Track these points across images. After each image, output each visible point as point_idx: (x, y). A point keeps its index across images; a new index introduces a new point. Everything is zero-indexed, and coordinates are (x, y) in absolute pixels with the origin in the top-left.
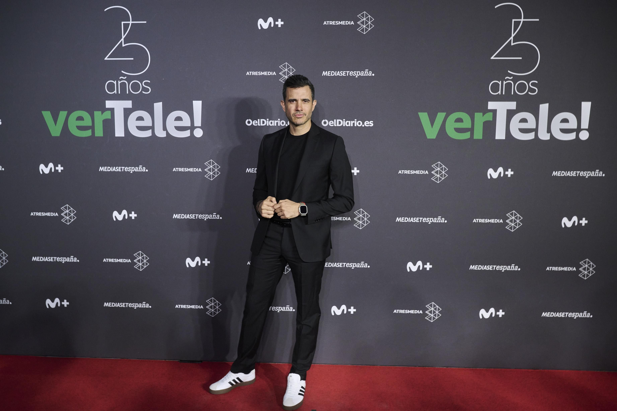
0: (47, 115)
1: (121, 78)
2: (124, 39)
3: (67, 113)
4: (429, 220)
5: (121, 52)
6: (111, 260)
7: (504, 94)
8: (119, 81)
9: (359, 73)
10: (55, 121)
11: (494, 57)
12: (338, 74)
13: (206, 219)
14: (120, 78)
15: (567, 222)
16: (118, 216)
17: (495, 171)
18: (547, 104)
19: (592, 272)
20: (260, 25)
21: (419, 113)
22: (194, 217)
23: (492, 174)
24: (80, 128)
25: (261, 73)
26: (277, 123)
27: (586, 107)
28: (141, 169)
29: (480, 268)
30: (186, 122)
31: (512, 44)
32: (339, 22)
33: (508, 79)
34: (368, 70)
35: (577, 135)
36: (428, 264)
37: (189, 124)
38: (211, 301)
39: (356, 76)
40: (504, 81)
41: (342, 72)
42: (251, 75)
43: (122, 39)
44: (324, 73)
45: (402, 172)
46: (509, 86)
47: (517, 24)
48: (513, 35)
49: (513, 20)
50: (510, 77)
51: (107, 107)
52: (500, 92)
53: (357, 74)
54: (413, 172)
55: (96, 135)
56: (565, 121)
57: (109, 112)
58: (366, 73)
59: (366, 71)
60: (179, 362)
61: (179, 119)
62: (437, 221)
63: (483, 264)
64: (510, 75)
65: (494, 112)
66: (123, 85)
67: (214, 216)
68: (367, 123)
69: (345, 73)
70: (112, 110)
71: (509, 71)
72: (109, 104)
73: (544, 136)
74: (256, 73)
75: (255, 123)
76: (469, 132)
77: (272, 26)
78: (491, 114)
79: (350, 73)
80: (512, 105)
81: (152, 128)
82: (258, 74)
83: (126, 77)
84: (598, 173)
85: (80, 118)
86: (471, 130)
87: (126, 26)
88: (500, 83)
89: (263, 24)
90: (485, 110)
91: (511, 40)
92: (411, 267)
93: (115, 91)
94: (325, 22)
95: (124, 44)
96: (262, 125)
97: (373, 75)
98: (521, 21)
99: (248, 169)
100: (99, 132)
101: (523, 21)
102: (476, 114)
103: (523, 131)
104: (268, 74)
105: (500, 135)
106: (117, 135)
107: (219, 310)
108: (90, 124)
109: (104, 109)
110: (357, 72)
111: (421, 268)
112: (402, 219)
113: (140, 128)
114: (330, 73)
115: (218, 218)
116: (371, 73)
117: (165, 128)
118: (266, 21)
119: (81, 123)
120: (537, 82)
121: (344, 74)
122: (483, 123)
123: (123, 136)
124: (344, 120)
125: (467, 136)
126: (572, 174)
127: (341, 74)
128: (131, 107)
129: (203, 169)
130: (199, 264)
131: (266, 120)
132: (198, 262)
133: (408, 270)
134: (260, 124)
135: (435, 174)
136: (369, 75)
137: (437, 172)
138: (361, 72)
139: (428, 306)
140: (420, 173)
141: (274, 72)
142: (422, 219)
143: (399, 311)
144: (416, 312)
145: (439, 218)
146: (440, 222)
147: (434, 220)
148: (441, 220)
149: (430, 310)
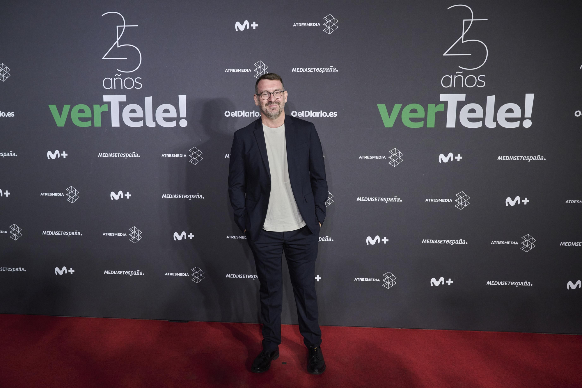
0: (53, 108)
1: (117, 76)
2: (119, 41)
3: (70, 106)
4: (386, 200)
5: (116, 52)
6: (110, 234)
7: (454, 87)
8: (114, 78)
9: (324, 69)
10: (60, 113)
11: (446, 54)
12: (306, 70)
13: (191, 199)
14: (115, 75)
15: (510, 202)
16: (114, 196)
17: (446, 156)
18: (494, 96)
19: (533, 246)
20: (238, 27)
22: (180, 197)
23: (443, 158)
24: (82, 119)
25: (238, 70)
26: (252, 114)
27: (530, 98)
28: (134, 155)
29: (431, 241)
30: (173, 114)
31: (463, 42)
32: (307, 24)
33: (458, 74)
34: (332, 67)
35: (521, 124)
36: (385, 238)
37: (175, 116)
38: (196, 269)
39: (322, 72)
40: (455, 76)
42: (229, 71)
43: (117, 41)
44: (294, 70)
45: (362, 157)
46: (459, 80)
47: (467, 23)
48: (463, 34)
49: (464, 20)
50: (461, 72)
51: (104, 100)
52: (451, 85)
53: (322, 70)
54: (372, 157)
55: (96, 125)
56: (510, 111)
57: (106, 105)
58: (331, 69)
59: (331, 67)
60: (168, 321)
61: (166, 111)
62: (393, 200)
63: (435, 239)
64: (461, 70)
65: (446, 103)
66: (118, 82)
67: (198, 196)
69: (312, 69)
70: (109, 103)
71: (459, 67)
72: (106, 98)
73: (490, 124)
74: (233, 70)
76: (423, 122)
77: (248, 28)
78: (443, 105)
79: (317, 70)
80: (462, 97)
81: (144, 119)
82: (236, 71)
83: (120, 75)
84: (540, 158)
85: (81, 111)
86: (425, 120)
87: (121, 29)
88: (451, 77)
89: (239, 26)
90: (438, 102)
91: (461, 39)
92: (370, 241)
93: (112, 87)
94: (295, 24)
95: (119, 46)
96: (239, 116)
97: (337, 71)
98: (471, 21)
99: (226, 155)
100: (98, 123)
101: (473, 21)
102: (429, 105)
103: (471, 120)
104: (244, 71)
105: (451, 123)
106: (113, 125)
107: (202, 278)
108: (90, 116)
109: (101, 103)
110: (322, 69)
111: (379, 242)
112: (362, 199)
113: (133, 119)
115: (201, 198)
116: (335, 70)
117: (154, 119)
118: (242, 24)
119: (82, 115)
120: (485, 76)
122: (436, 113)
123: (119, 126)
124: (311, 111)
125: (420, 125)
126: (517, 158)
127: (309, 71)
128: (125, 100)
129: (188, 155)
130: (185, 238)
131: (243, 112)
132: (184, 236)
133: (368, 244)
134: (237, 115)
135: (392, 159)
136: (333, 71)
137: (393, 157)
138: (326, 69)
139: (384, 275)
140: (378, 158)
141: (250, 69)
142: (380, 199)
143: (359, 279)
144: (374, 280)
145: (395, 198)
146: (396, 201)
147: (390, 199)
148: (397, 199)
149: (387, 278)
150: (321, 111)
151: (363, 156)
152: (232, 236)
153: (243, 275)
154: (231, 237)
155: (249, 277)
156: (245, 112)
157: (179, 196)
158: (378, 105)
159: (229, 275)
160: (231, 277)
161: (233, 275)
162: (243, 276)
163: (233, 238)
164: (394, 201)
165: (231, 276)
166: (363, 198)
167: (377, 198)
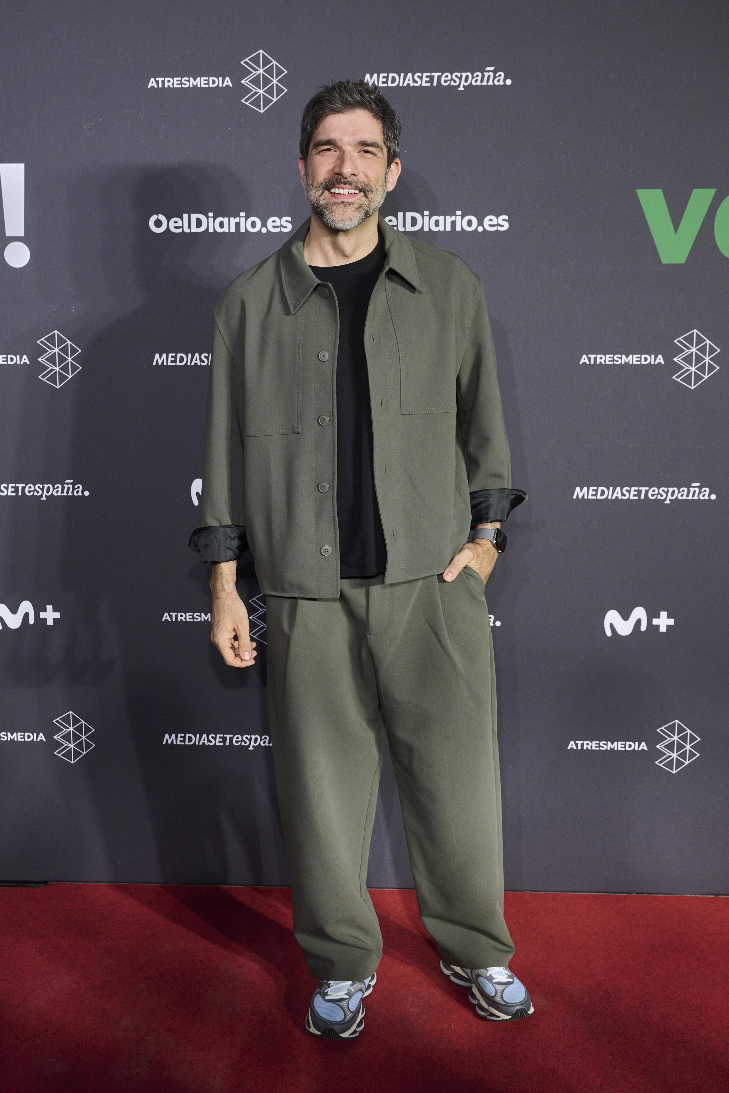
4: (667, 494)
9: (467, 77)
12: (408, 80)
13: (46, 496)
21: (637, 191)
25: (189, 81)
26: (237, 225)
34: (493, 68)
36: (664, 614)
38: (66, 720)
39: (459, 86)
41: (418, 77)
44: (369, 79)
53: (461, 80)
54: (621, 359)
58: (489, 77)
59: (488, 72)
62: (688, 495)
67: (69, 488)
68: (491, 220)
69: (427, 77)
74: (176, 83)
75: (176, 225)
79: (443, 79)
82: (182, 84)
92: (618, 623)
96: (194, 229)
97: (509, 82)
99: (157, 356)
104: (208, 84)
107: (88, 746)
110: (461, 76)
111: (643, 628)
112: (591, 492)
114: (385, 80)
115: (80, 494)
116: (502, 78)
121: (426, 82)
124: (426, 213)
127: (417, 82)
129: (33, 358)
130: (32, 621)
131: (207, 217)
132: (26, 616)
133: (609, 633)
134: (189, 227)
135: (683, 364)
136: (496, 83)
137: (688, 359)
138: (472, 75)
139: (662, 730)
140: (640, 361)
141: (227, 79)
142: (647, 492)
143: (582, 745)
144: (630, 746)
145: (694, 487)
146: (696, 498)
147: (679, 492)
148: (700, 493)
149: (669, 740)
150: (459, 213)
151: (592, 356)
152: (179, 614)
153: (218, 736)
154: (176, 616)
155: (237, 742)
156: (215, 218)
157: (10, 489)
158: (641, 193)
159: (174, 736)
160: (179, 743)
161: (184, 737)
162: (218, 739)
163: (183, 618)
164: (690, 497)
165: (179, 739)
166: (593, 490)
167: (637, 488)
